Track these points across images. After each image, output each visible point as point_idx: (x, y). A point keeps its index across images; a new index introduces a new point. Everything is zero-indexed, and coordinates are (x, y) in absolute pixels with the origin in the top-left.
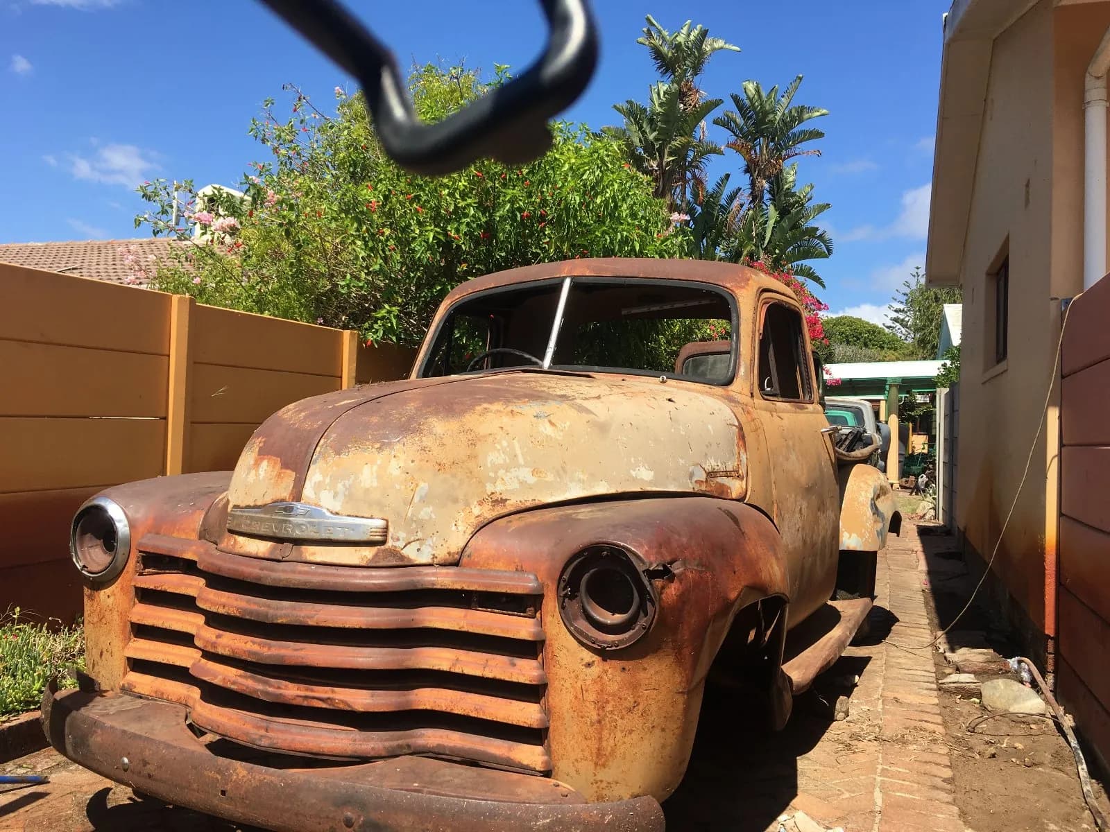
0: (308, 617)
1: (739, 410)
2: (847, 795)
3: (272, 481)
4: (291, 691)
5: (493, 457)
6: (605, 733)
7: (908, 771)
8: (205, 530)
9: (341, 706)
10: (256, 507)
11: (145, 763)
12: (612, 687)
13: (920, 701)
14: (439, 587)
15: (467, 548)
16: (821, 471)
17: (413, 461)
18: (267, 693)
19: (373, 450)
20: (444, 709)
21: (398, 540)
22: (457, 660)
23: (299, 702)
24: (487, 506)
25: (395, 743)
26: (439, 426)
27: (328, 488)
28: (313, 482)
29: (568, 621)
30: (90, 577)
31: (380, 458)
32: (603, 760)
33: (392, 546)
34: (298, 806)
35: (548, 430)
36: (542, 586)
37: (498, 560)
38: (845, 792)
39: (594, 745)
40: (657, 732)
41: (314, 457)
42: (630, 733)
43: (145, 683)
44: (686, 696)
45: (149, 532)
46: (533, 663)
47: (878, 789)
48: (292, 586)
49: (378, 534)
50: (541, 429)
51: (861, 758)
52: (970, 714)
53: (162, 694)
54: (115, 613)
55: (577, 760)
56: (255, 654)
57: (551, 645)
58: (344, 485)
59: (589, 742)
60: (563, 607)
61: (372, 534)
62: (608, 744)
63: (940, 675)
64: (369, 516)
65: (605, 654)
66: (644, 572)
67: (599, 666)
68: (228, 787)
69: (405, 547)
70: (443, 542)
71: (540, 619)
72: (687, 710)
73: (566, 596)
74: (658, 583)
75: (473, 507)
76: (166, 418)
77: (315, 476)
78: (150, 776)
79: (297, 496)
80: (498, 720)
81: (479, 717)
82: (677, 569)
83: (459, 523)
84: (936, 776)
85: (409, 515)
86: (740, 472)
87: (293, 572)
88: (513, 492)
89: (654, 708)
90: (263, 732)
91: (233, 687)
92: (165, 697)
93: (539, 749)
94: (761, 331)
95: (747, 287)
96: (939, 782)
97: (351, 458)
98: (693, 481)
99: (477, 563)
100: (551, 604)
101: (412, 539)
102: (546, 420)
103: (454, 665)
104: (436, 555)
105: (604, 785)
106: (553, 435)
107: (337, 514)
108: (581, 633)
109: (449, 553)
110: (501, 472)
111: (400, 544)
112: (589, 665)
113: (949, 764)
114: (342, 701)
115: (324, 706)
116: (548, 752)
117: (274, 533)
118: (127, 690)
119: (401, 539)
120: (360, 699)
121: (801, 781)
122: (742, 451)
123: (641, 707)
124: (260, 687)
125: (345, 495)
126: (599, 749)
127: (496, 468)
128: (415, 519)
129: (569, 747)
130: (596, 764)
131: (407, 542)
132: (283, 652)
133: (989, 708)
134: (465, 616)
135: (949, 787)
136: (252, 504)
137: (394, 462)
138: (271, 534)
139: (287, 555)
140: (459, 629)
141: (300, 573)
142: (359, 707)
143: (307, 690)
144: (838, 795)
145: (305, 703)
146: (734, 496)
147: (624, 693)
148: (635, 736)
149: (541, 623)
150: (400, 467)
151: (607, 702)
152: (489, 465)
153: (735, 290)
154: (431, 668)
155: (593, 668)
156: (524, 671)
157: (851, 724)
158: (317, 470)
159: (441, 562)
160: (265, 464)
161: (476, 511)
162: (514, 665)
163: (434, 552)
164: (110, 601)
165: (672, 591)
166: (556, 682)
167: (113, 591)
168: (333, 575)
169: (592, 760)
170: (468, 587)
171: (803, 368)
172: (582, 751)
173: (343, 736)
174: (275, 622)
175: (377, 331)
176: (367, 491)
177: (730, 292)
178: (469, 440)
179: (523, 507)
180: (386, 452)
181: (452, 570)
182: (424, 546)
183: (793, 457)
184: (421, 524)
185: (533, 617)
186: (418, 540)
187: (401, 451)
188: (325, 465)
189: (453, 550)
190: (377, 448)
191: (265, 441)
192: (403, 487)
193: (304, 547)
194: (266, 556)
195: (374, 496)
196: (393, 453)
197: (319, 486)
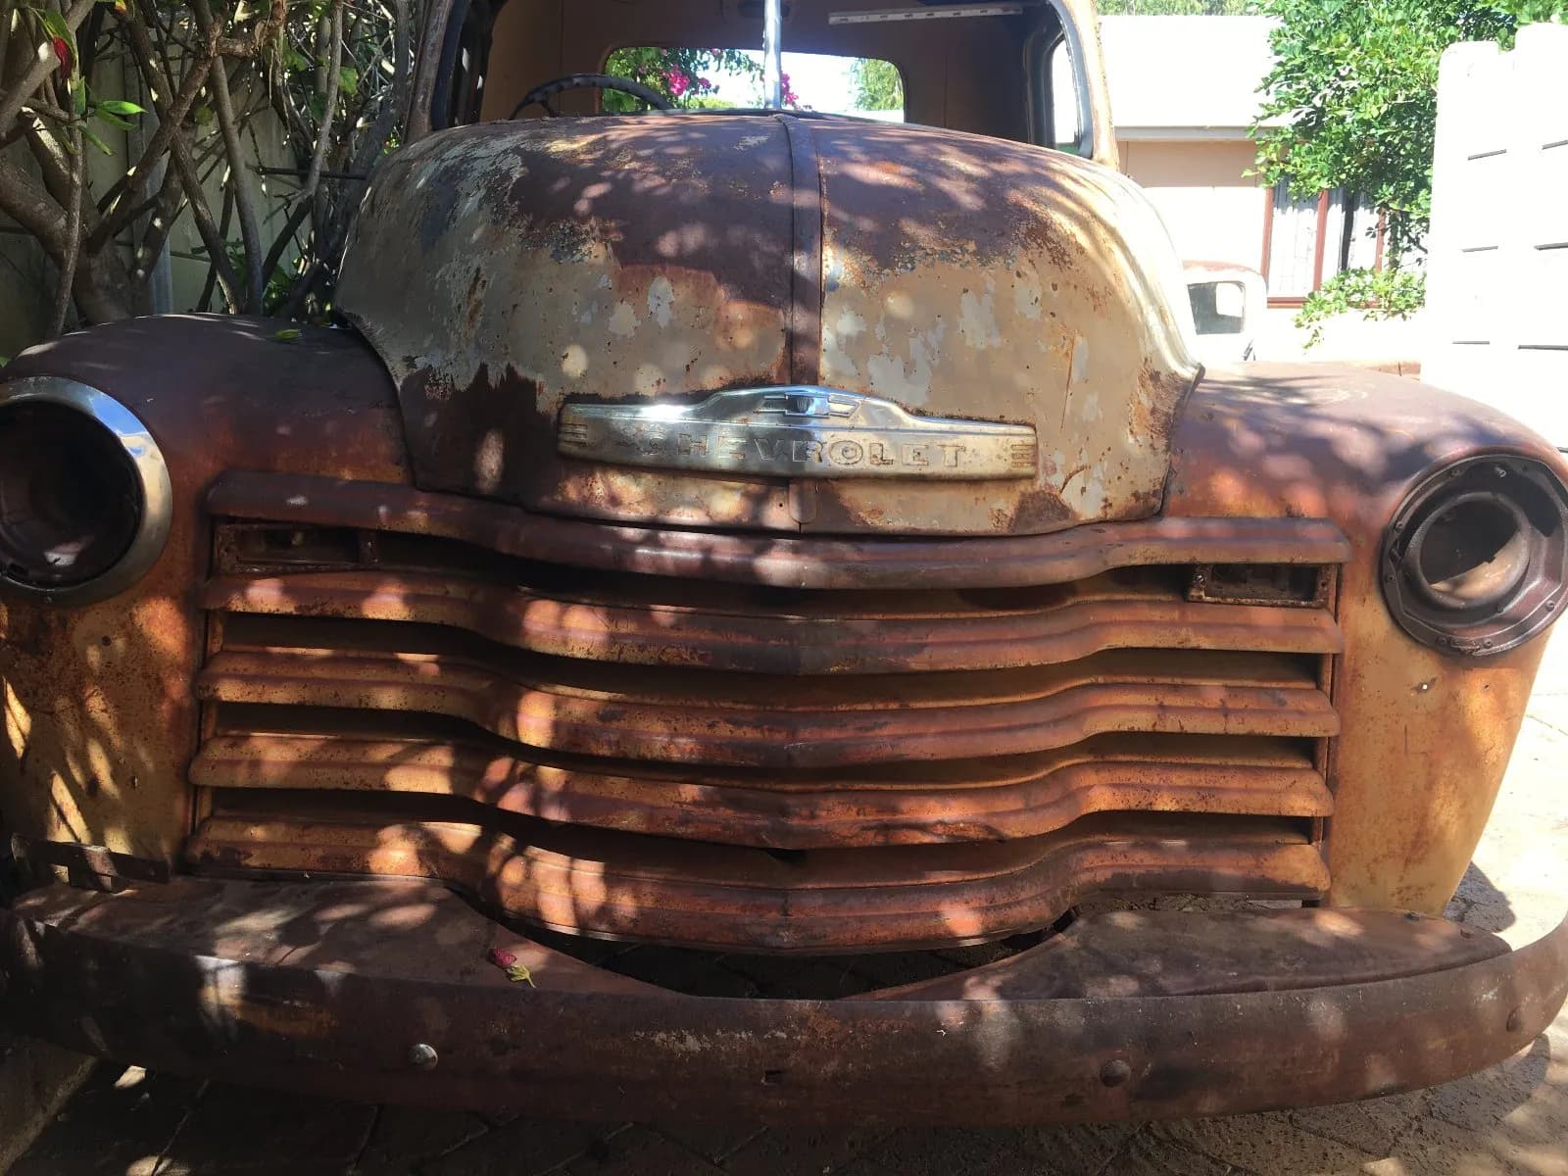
3: (708, 331)
8: (412, 459)
9: (974, 834)
15: (1170, 483)
19: (967, 257)
21: (1054, 470)
27: (885, 349)
28: (841, 333)
31: (991, 276)
33: (1046, 484)
39: (1411, 828)
49: (1021, 459)
58: (926, 344)
59: (1403, 826)
61: (1012, 459)
64: (997, 417)
67: (1441, 690)
69: (1065, 484)
70: (1120, 471)
71: (1334, 610)
75: (1139, 392)
77: (843, 319)
83: (1136, 427)
85: (1068, 412)
97: (921, 276)
100: (1360, 579)
101: (1074, 467)
104: (1110, 501)
105: (1411, 892)
107: (920, 413)
109: (1136, 495)
111: (1057, 480)
112: (1424, 687)
115: (927, 839)
119: (1058, 468)
125: (933, 368)
126: (1418, 835)
128: (1076, 420)
129: (1365, 840)
130: (1407, 861)
131: (1067, 474)
136: (651, 392)
138: (755, 467)
139: (809, 517)
140: (1178, 646)
142: (1016, 832)
149: (1336, 618)
150: (1036, 300)
151: (1448, 750)
155: (1431, 693)
159: (1121, 515)
160: (660, 288)
161: (1145, 399)
163: (1108, 494)
166: (1358, 728)
172: (1388, 842)
176: (983, 359)
180: (999, 262)
182: (1091, 481)
184: (1086, 433)
185: (1322, 607)
186: (1082, 469)
187: (1025, 260)
188: (863, 292)
189: (1144, 487)
190: (974, 253)
191: (622, 229)
192: (1052, 349)
193: (846, 499)
194: (745, 521)
195: (1000, 370)
196: (1013, 266)
197: (859, 347)
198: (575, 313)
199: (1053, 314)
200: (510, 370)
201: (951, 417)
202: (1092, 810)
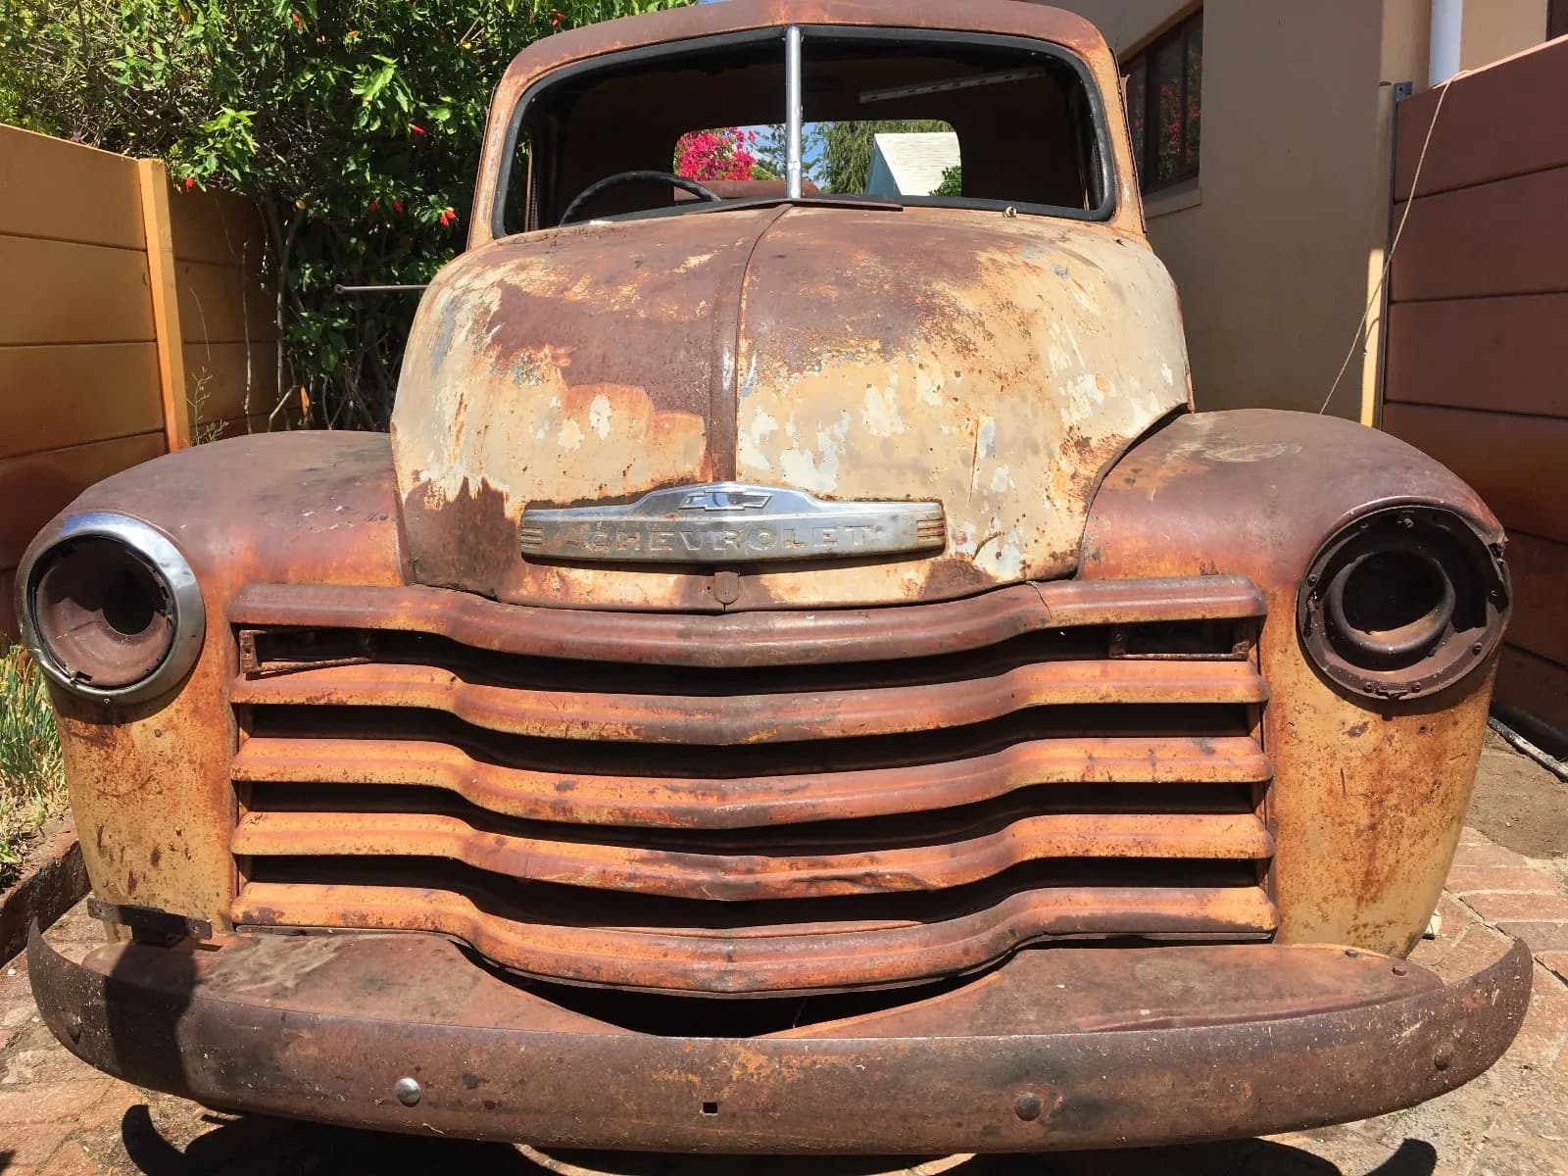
3: (640, 440)
4: (780, 874)
5: (1055, 356)
6: (1383, 843)
8: (412, 562)
9: (899, 885)
10: (606, 501)
11: (472, 1082)
12: (1403, 764)
14: (1054, 625)
15: (1086, 541)
17: (957, 375)
18: (726, 886)
19: (871, 355)
20: (1070, 852)
21: (965, 539)
23: (798, 892)
24: (1075, 455)
25: (992, 932)
26: (963, 296)
27: (795, 444)
28: (754, 433)
29: (1317, 657)
30: (107, 696)
31: (894, 370)
32: (1373, 890)
33: (957, 553)
34: (908, 1101)
35: (1083, 298)
36: (1262, 600)
37: (1160, 558)
39: (1358, 867)
41: (739, 380)
42: (1422, 837)
43: (305, 901)
45: (254, 581)
46: (1245, 743)
48: (775, 663)
49: (930, 532)
50: (1075, 297)
53: (363, 917)
54: (184, 766)
55: (1325, 899)
56: (689, 812)
57: (1281, 705)
58: (833, 437)
59: (1350, 865)
60: (1306, 633)
61: (921, 533)
62: (1382, 865)
64: (904, 497)
65: (1388, 707)
66: (1491, 549)
67: (1376, 731)
68: (722, 1095)
69: (977, 552)
70: (1036, 535)
71: (1255, 661)
73: (1310, 611)
75: (1058, 459)
78: (490, 1106)
79: (725, 467)
80: (1187, 855)
81: (1146, 855)
83: (1053, 493)
85: (975, 485)
88: (1088, 423)
90: (720, 965)
91: (630, 885)
92: (374, 923)
93: (1255, 893)
97: (828, 376)
99: (1116, 570)
100: (1280, 631)
101: (986, 535)
102: (1072, 282)
104: (1028, 562)
105: (1368, 931)
107: (830, 498)
108: (1342, 676)
109: (1053, 555)
110: (1070, 386)
111: (969, 548)
112: (1356, 731)
114: (900, 876)
115: (857, 890)
116: (1272, 895)
117: (688, 553)
118: (263, 923)
119: (969, 537)
120: (932, 865)
123: (1442, 790)
124: (702, 876)
125: (840, 458)
126: (1368, 874)
127: (1063, 379)
128: (985, 493)
129: (1311, 879)
130: (1360, 899)
131: (979, 542)
134: (1104, 673)
136: (595, 496)
137: (926, 381)
138: (683, 557)
139: (733, 597)
140: (1099, 701)
141: (785, 633)
142: (938, 882)
143: (812, 866)
145: (813, 892)
147: (1418, 770)
148: (1427, 840)
149: (1258, 668)
150: (939, 388)
151: (1389, 791)
152: (1055, 373)
153: (1081, 49)
154: (1045, 780)
155: (1363, 737)
156: (1230, 759)
158: (759, 410)
159: (1039, 575)
160: (599, 404)
161: (1066, 466)
162: (1211, 752)
163: (1023, 557)
164: (166, 742)
166: (1292, 771)
167: (171, 720)
168: (862, 628)
169: (1354, 894)
172: (1336, 881)
173: (899, 939)
174: (743, 740)
176: (887, 445)
177: (1077, 55)
178: (1018, 324)
179: (1115, 450)
180: (901, 357)
181: (1070, 587)
182: (1006, 546)
184: (997, 503)
185: (1243, 659)
186: (995, 535)
187: (928, 353)
188: (774, 395)
189: (1062, 547)
190: (879, 351)
191: (570, 355)
192: (955, 430)
193: (767, 579)
194: (677, 604)
195: (906, 453)
196: (916, 359)
197: (771, 444)
198: (531, 431)
199: (956, 399)
200: (484, 483)
201: (860, 500)
202: (1027, 857)
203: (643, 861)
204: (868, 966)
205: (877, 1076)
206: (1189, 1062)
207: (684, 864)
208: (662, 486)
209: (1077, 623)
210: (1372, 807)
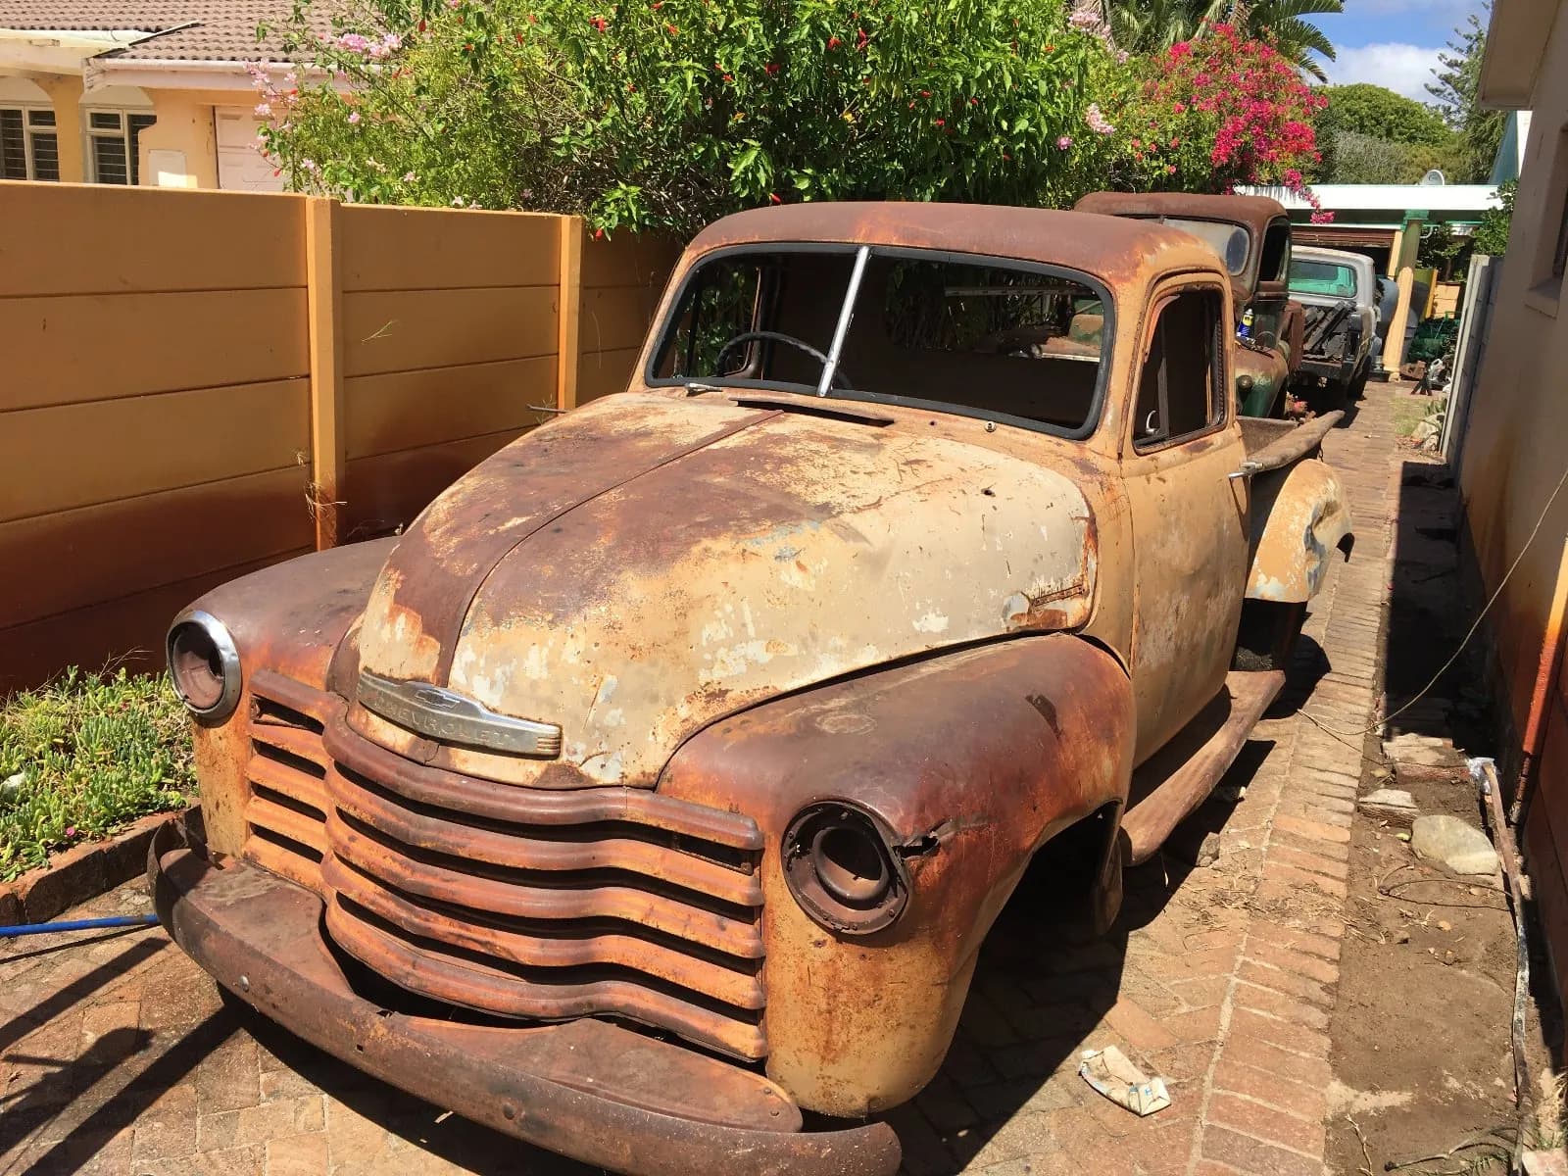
0: (458, 846)
1: (1093, 489)
2: (1185, 1009)
3: (412, 648)
4: (443, 926)
5: (712, 631)
6: (836, 1026)
7: (1277, 969)
8: (333, 677)
9: (504, 955)
10: (390, 679)
11: (268, 991)
12: (848, 975)
13: (1326, 836)
14: (628, 819)
15: (667, 769)
16: (1220, 533)
17: (597, 645)
18: (413, 924)
19: (544, 623)
20: (634, 965)
21: (575, 753)
22: (652, 909)
23: (451, 940)
24: (700, 703)
25: (572, 1001)
26: (636, 587)
27: (483, 672)
28: (464, 660)
29: (795, 885)
30: (195, 712)
31: (553, 637)
32: (832, 1055)
33: (567, 761)
35: (791, 576)
36: (762, 837)
37: (707, 791)
38: (1184, 1003)
39: (821, 1036)
40: (904, 1030)
41: (465, 625)
42: (868, 1030)
43: (272, 855)
44: (946, 987)
45: (265, 668)
46: (749, 929)
47: (1228, 998)
48: (436, 805)
49: (548, 745)
50: (784, 577)
51: (1219, 941)
52: (1389, 861)
53: (293, 874)
54: (230, 760)
56: (395, 876)
57: (771, 911)
58: (504, 673)
59: (815, 1033)
60: (788, 868)
61: (542, 744)
62: (840, 1039)
63: (1366, 787)
64: (537, 719)
65: (840, 937)
66: (894, 848)
67: (831, 949)
68: (366, 1044)
69: (584, 762)
70: (635, 757)
71: (758, 878)
72: (945, 1004)
73: (793, 855)
74: (913, 861)
75: (678, 706)
76: (308, 376)
77: (466, 653)
78: (274, 1006)
79: (444, 679)
80: (702, 991)
81: (678, 982)
82: (943, 836)
83: (659, 731)
84: (1314, 979)
85: (590, 719)
86: (1085, 585)
87: (439, 784)
88: (736, 678)
89: (901, 1002)
90: (408, 968)
92: (297, 878)
93: (752, 1029)
94: (1148, 350)
95: (1134, 279)
96: (1315, 990)
97: (515, 632)
98: (1008, 618)
99: (679, 793)
100: (772, 862)
101: (594, 752)
102: (793, 563)
103: (647, 916)
104: (626, 774)
105: (832, 1081)
106: (800, 586)
107: (496, 711)
108: (811, 904)
109: (643, 773)
110: (722, 652)
111: (578, 759)
112: (819, 944)
113: (1338, 958)
114: (505, 950)
115: (483, 950)
116: (764, 1034)
117: (415, 725)
118: (250, 859)
119: (579, 752)
120: (527, 949)
121: (1127, 978)
122: (1091, 552)
123: (884, 1002)
124: (404, 914)
125: (505, 688)
126: (827, 1042)
127: (714, 646)
128: (597, 725)
129: (789, 1034)
130: (823, 1058)
131: (587, 755)
132: (429, 881)
133: (1419, 855)
134: (663, 858)
135: (1327, 999)
136: (387, 674)
137: (571, 647)
139: (432, 757)
140: (654, 875)
141: (447, 787)
142: (524, 959)
143: (461, 927)
144: (1174, 1007)
145: (460, 943)
146: (1070, 624)
147: (862, 984)
148: (874, 1034)
149: (759, 883)
150: (579, 652)
151: (840, 991)
152: (704, 643)
154: (619, 916)
155: (823, 949)
156: (737, 938)
157: (1218, 874)
158: (469, 646)
159: (633, 784)
160: (402, 619)
161: (684, 712)
162: (723, 929)
163: (622, 770)
164: (223, 744)
165: (935, 866)
166: (777, 958)
167: (225, 733)
168: (489, 796)
169: (819, 1053)
170: (666, 825)
171: (1216, 372)
172: (806, 1040)
173: (507, 987)
174: (418, 844)
175: (610, 215)
176: (534, 684)
177: (1107, 286)
178: (677, 609)
179: (750, 701)
180: (562, 627)
181: (647, 796)
182: (610, 761)
183: (1174, 537)
184: (606, 733)
185: (750, 874)
186: (602, 753)
187: (581, 628)
188: (479, 638)
189: (649, 769)
190: (549, 622)
191: (403, 582)
192: (582, 682)
193: (453, 750)
194: (406, 753)
195: (544, 692)
196: (570, 631)
197: (471, 668)
198: (377, 623)
199: (589, 662)
201: (510, 716)
202: (605, 960)
203: (380, 894)
204: (481, 997)
205: (435, 1063)
206: (596, 1118)
207: (399, 905)
208: (416, 679)
209: (642, 822)
210: (829, 998)
